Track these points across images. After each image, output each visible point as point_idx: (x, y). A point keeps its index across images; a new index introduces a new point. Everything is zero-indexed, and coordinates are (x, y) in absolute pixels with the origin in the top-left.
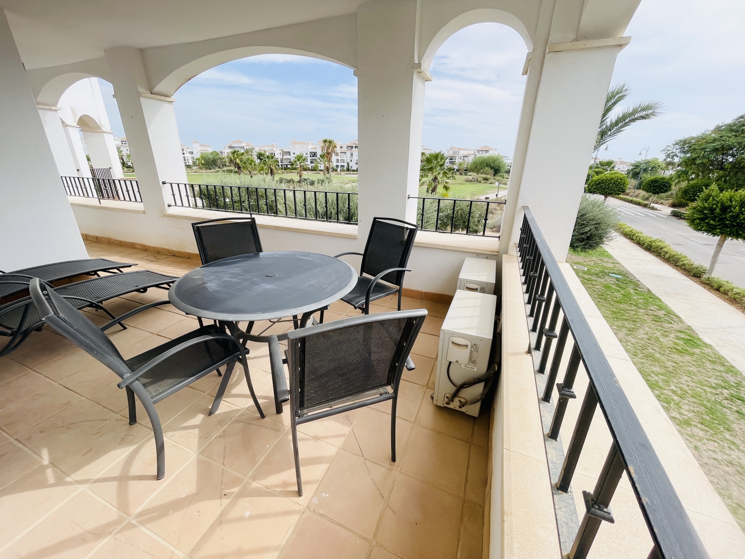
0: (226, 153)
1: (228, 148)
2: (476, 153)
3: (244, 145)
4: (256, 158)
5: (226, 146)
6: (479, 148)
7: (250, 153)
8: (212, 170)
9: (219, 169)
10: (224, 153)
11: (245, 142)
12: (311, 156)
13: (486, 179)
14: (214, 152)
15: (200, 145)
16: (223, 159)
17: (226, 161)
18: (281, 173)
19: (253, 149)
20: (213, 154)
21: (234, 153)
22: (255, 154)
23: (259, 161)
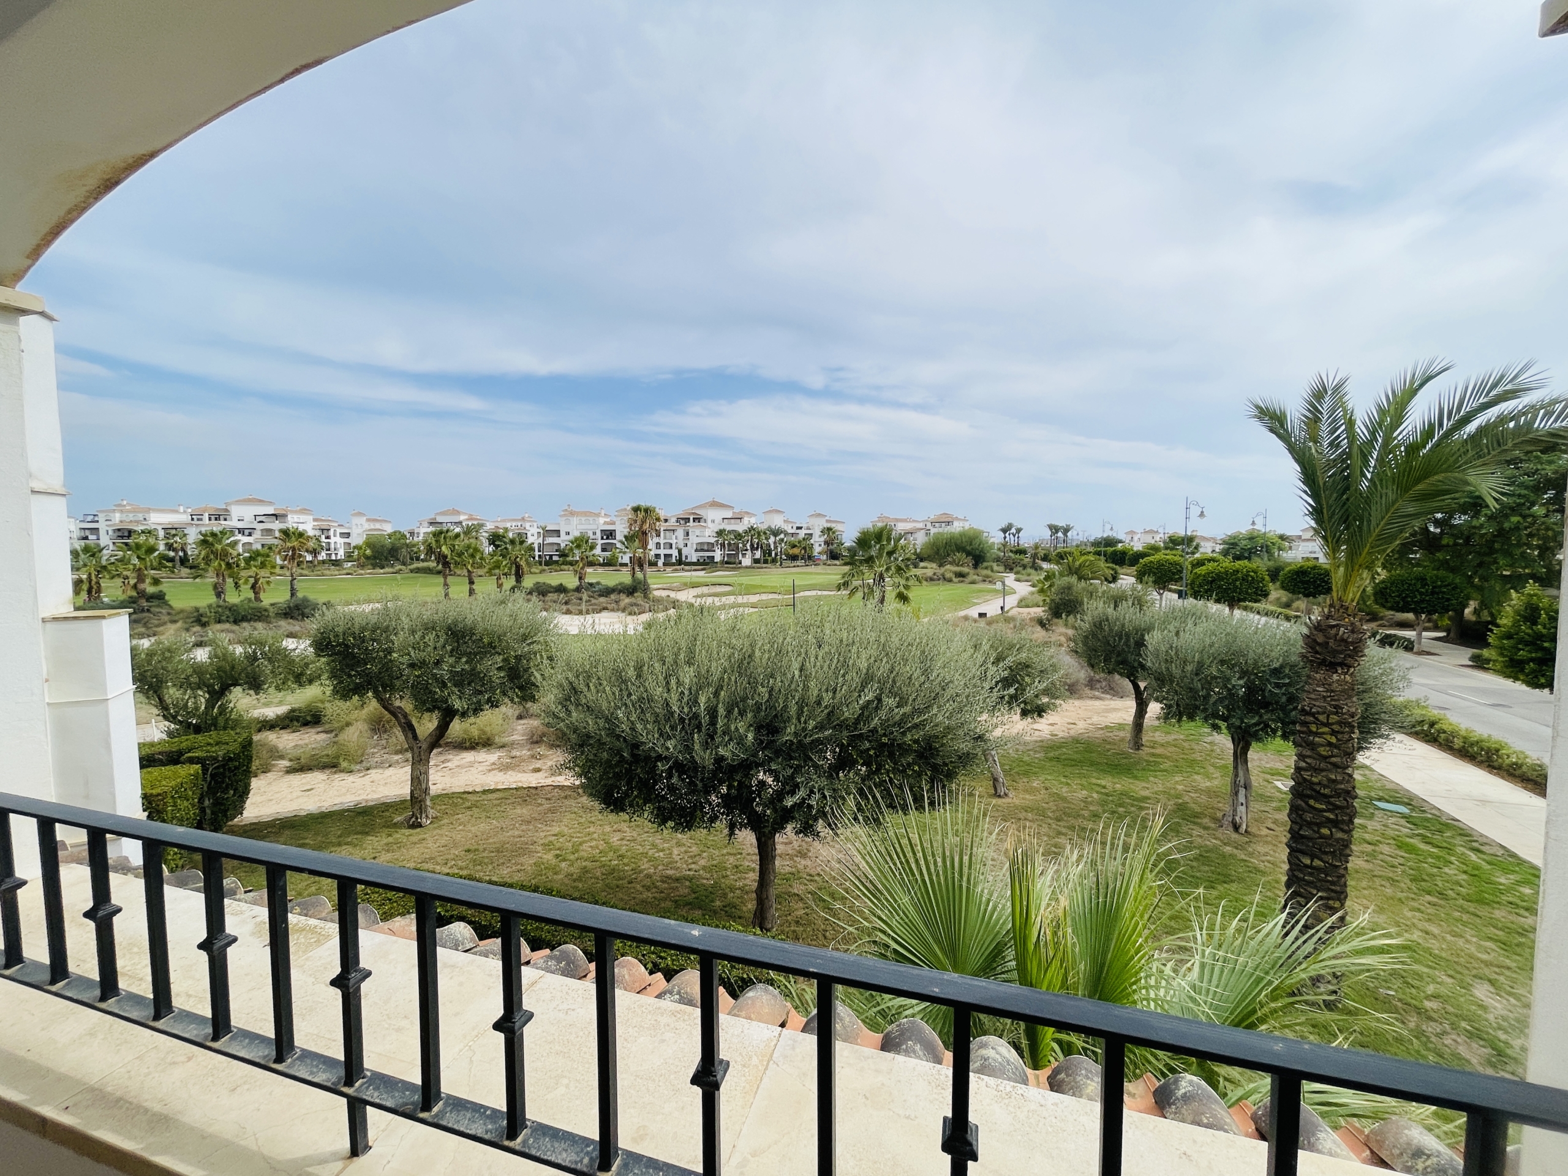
0: (422, 535)
1: (426, 525)
2: (929, 526)
3: (462, 518)
4: (486, 543)
5: (424, 521)
6: (932, 517)
7: (474, 534)
8: (387, 570)
9: (403, 567)
10: (418, 533)
11: (465, 514)
12: (602, 538)
13: (961, 575)
14: (395, 532)
15: (368, 520)
16: (414, 546)
17: (420, 551)
18: (537, 571)
19: (481, 526)
20: (393, 538)
21: (437, 535)
22: (484, 536)
23: (491, 549)
